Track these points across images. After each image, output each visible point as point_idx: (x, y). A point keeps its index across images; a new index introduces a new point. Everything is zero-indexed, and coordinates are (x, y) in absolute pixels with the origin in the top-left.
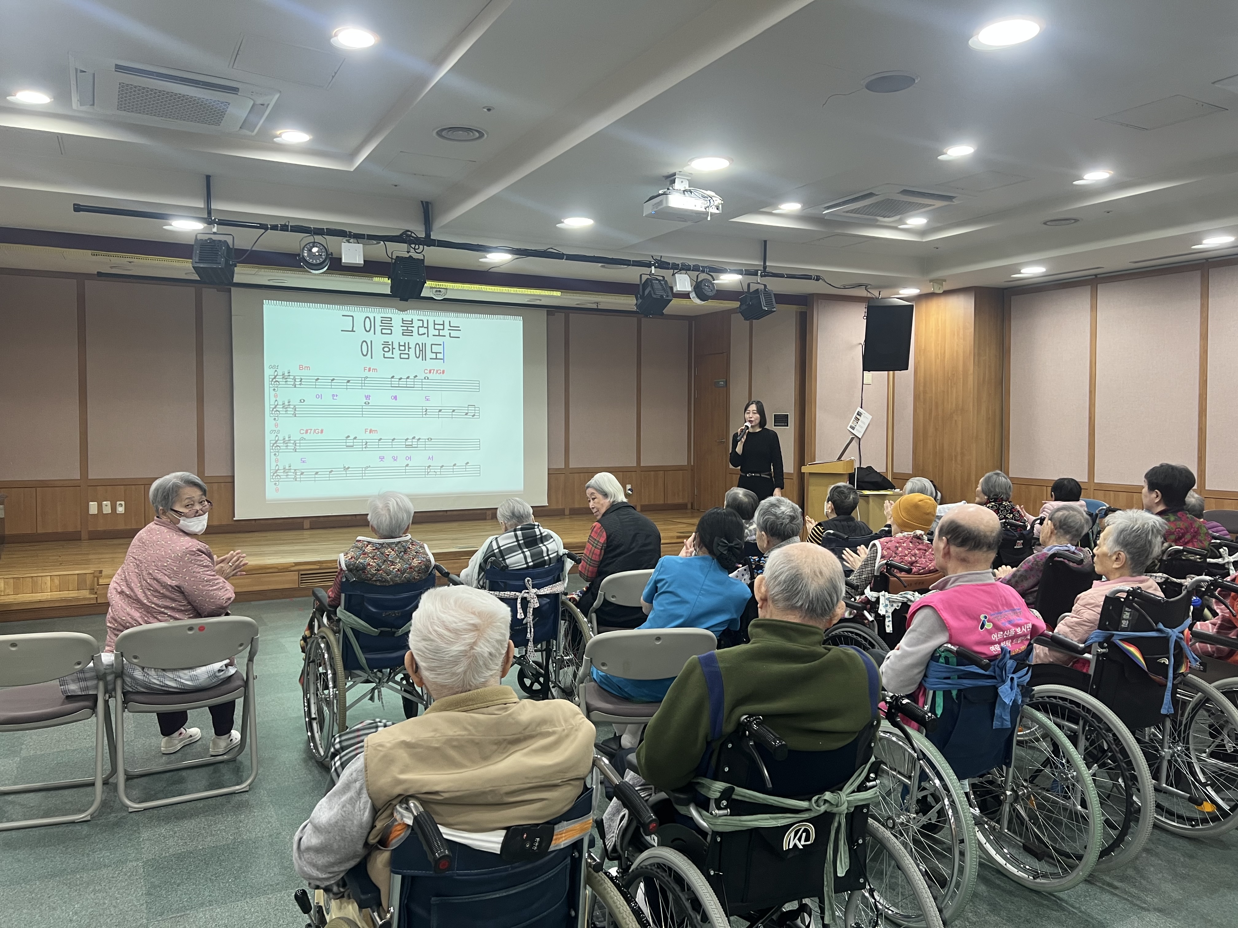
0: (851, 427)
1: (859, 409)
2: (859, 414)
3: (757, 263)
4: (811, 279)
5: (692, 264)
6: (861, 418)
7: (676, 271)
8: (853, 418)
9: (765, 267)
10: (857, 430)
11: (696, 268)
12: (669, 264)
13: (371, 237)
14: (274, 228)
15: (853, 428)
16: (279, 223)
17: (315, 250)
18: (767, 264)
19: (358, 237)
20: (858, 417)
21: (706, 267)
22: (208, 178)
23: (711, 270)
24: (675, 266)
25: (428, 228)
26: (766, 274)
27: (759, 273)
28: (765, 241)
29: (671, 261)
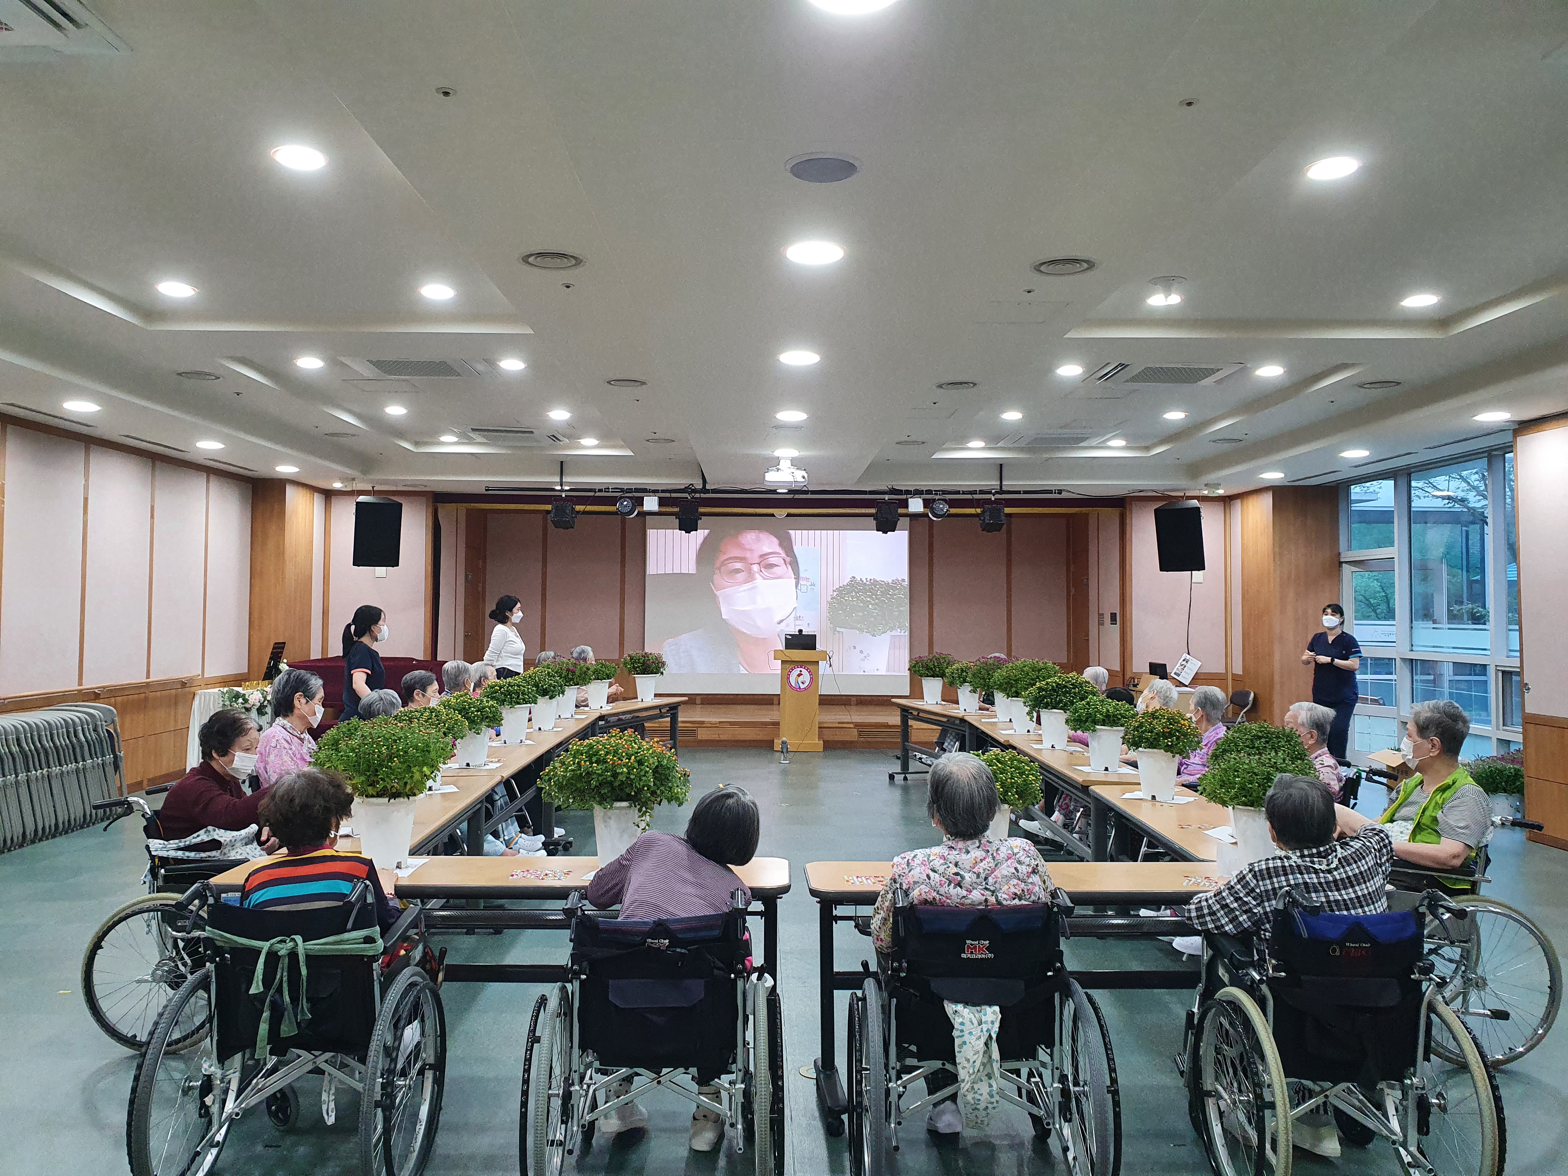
3: (994, 483)
4: (1052, 493)
5: (925, 489)
7: (908, 496)
9: (1001, 487)
11: (929, 492)
12: (900, 491)
13: (663, 491)
14: (601, 490)
16: (602, 487)
17: (625, 503)
18: (1004, 483)
19: (655, 492)
21: (939, 491)
22: (562, 462)
23: (944, 492)
24: (908, 492)
25: (704, 481)
26: (1001, 492)
27: (993, 491)
28: (1001, 465)
29: (904, 489)
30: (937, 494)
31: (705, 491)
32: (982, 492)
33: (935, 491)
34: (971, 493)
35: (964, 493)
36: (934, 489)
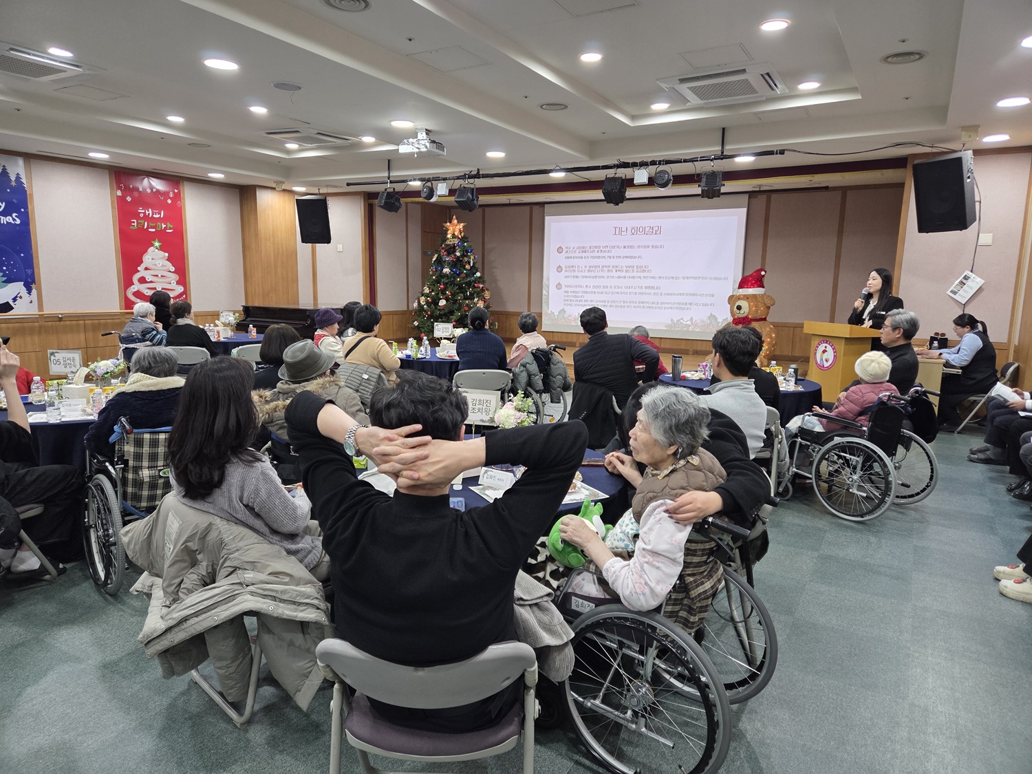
0: (952, 292)
1: (968, 273)
2: (966, 278)
3: (717, 149)
4: (774, 154)
5: (651, 160)
6: (969, 283)
7: (635, 168)
8: (957, 282)
9: (722, 153)
10: (960, 295)
11: (653, 163)
12: (629, 163)
13: (451, 179)
15: (955, 293)
17: (425, 190)
18: (727, 147)
19: (445, 179)
20: (964, 281)
21: (663, 161)
23: (668, 162)
24: (634, 165)
25: (478, 169)
26: (723, 157)
27: (713, 157)
28: (724, 129)
29: (631, 161)
30: (660, 164)
31: (478, 176)
32: (703, 159)
34: (692, 160)
35: (685, 161)
36: (658, 160)
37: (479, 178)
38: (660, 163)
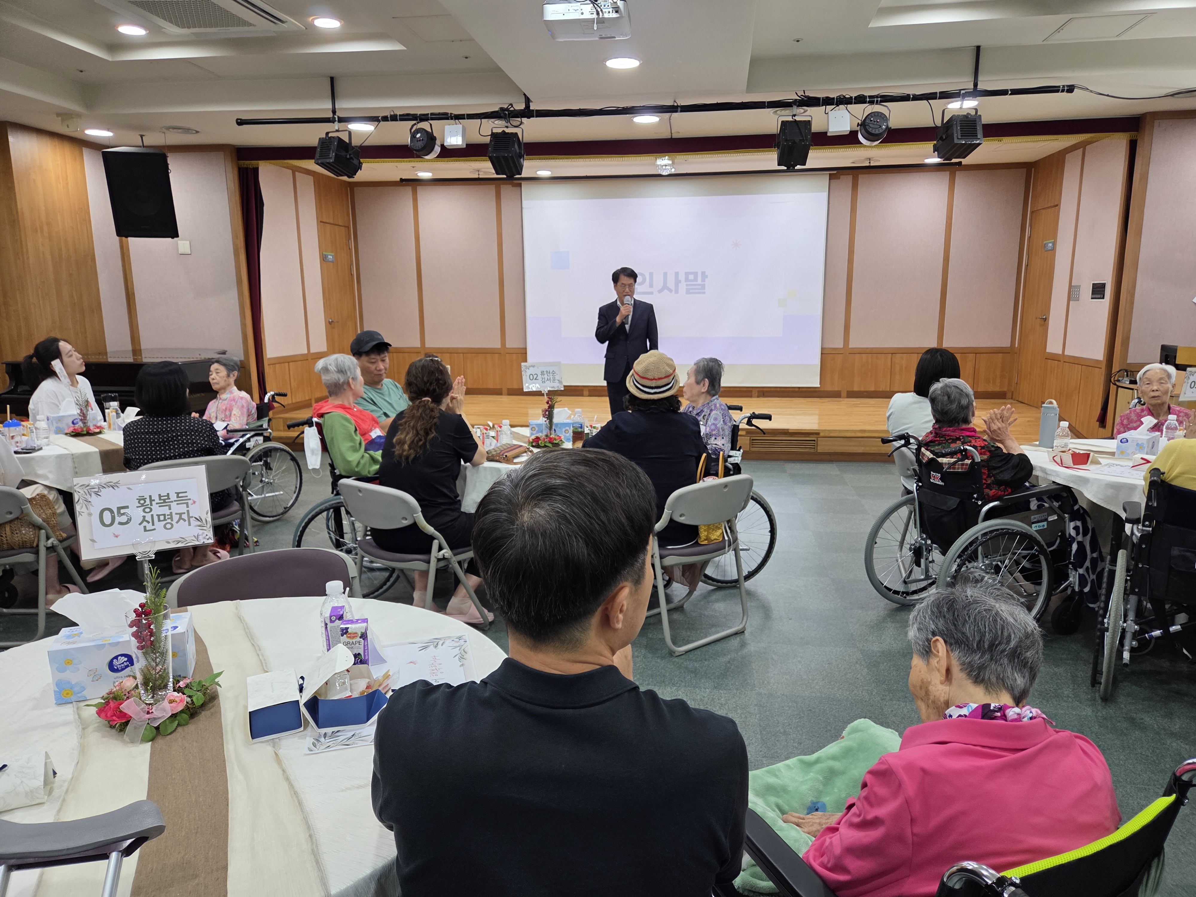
4: (1058, 91)
5: (854, 95)
7: (829, 108)
9: (977, 85)
11: (861, 100)
12: (818, 99)
14: (385, 119)
16: (388, 114)
17: (418, 135)
18: (980, 79)
19: (457, 118)
21: (877, 96)
22: (332, 79)
23: (888, 99)
24: (828, 101)
25: (528, 101)
26: (979, 93)
27: (962, 93)
28: (978, 48)
29: (821, 95)
30: (871, 102)
31: (527, 113)
32: (946, 95)
33: (870, 97)
34: (927, 97)
35: (917, 98)
36: (867, 94)
37: (529, 118)
38: (872, 100)
